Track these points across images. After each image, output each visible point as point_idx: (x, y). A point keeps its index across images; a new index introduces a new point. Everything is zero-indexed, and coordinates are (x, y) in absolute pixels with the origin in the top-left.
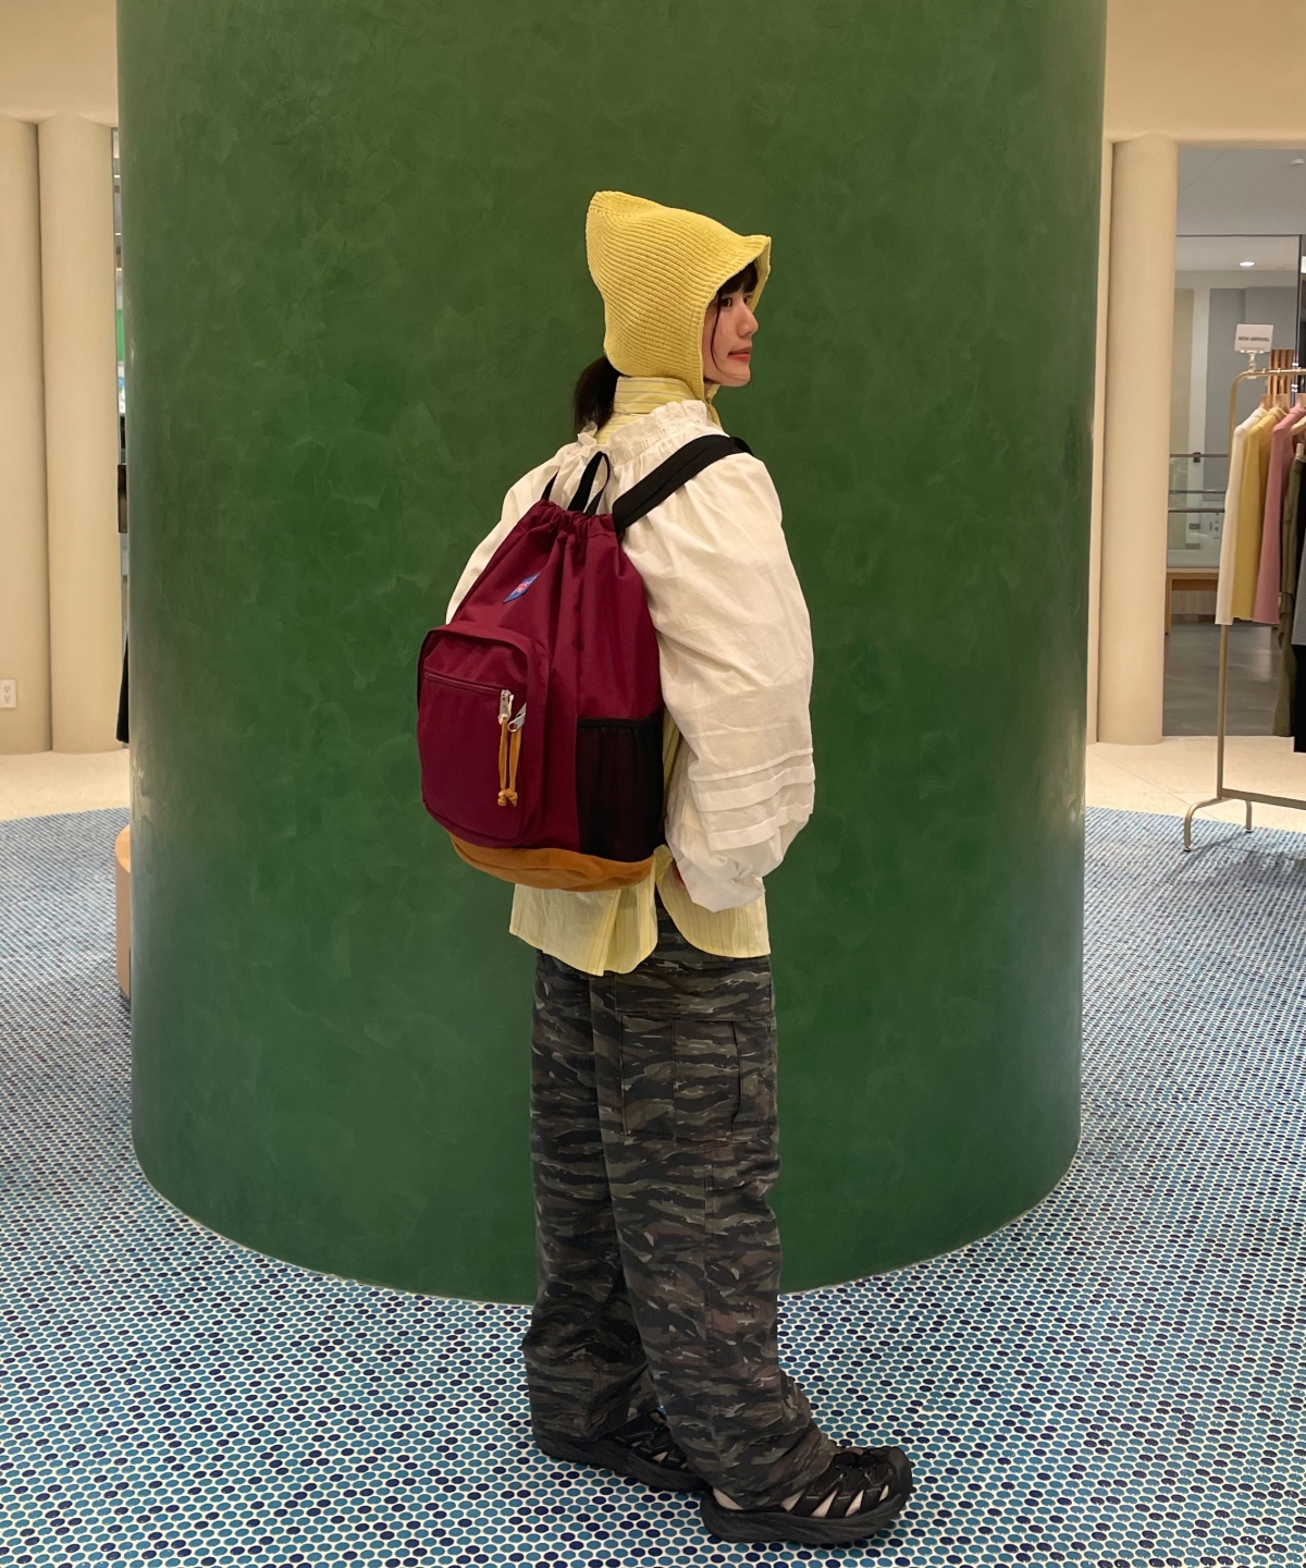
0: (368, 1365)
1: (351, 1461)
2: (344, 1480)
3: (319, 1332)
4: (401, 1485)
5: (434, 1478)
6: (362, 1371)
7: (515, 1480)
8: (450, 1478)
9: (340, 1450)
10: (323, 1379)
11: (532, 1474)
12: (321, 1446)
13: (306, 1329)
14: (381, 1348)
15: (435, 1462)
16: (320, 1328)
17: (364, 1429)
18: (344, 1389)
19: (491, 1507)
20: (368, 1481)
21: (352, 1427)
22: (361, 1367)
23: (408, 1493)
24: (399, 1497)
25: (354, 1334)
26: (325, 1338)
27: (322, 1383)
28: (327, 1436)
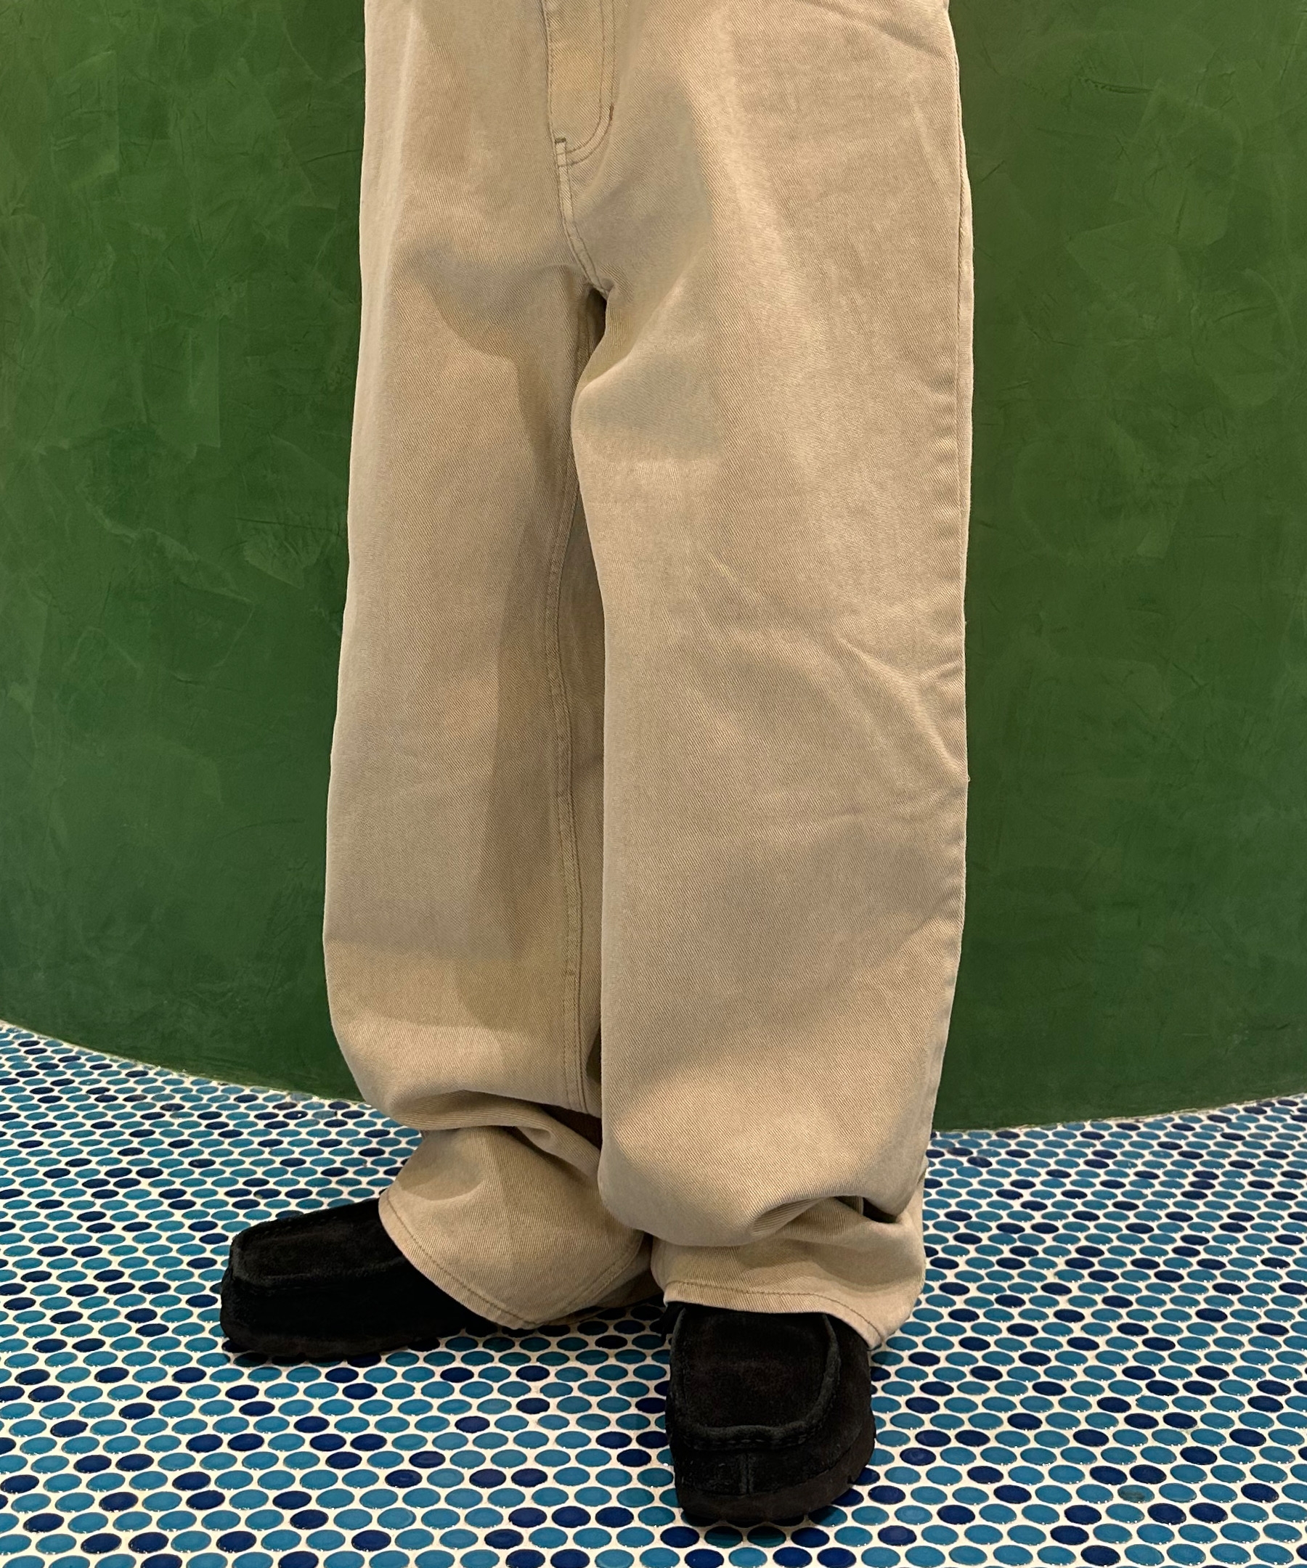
0: (207, 1214)
1: (113, 1394)
2: (87, 1433)
3: (114, 1155)
4: (224, 1449)
5: (308, 1437)
6: (188, 1222)
7: (510, 1446)
8: (349, 1437)
9: (95, 1370)
10: (95, 1236)
11: (552, 1434)
12: (49, 1362)
13: (86, 1149)
14: (240, 1186)
15: (317, 1402)
16: (116, 1150)
17: (166, 1329)
18: (140, 1254)
19: (442, 1505)
20: (144, 1439)
21: (135, 1326)
22: (184, 1216)
23: (238, 1467)
24: (214, 1474)
25: (187, 1161)
26: (124, 1165)
27: (93, 1243)
28: (71, 1341)
